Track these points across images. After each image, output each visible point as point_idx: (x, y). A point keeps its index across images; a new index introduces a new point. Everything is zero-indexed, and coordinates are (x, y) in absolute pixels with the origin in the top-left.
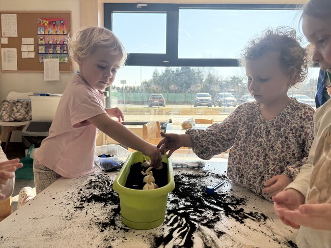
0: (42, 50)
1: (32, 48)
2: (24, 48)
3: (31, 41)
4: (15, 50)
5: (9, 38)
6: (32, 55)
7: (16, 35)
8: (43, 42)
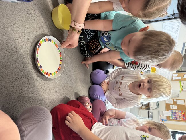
0: (174, 111)
1: (174, 108)
2: (173, 106)
3: (176, 108)
4: (172, 103)
5: (176, 102)
6: (171, 108)
7: (177, 104)
8: (176, 112)
